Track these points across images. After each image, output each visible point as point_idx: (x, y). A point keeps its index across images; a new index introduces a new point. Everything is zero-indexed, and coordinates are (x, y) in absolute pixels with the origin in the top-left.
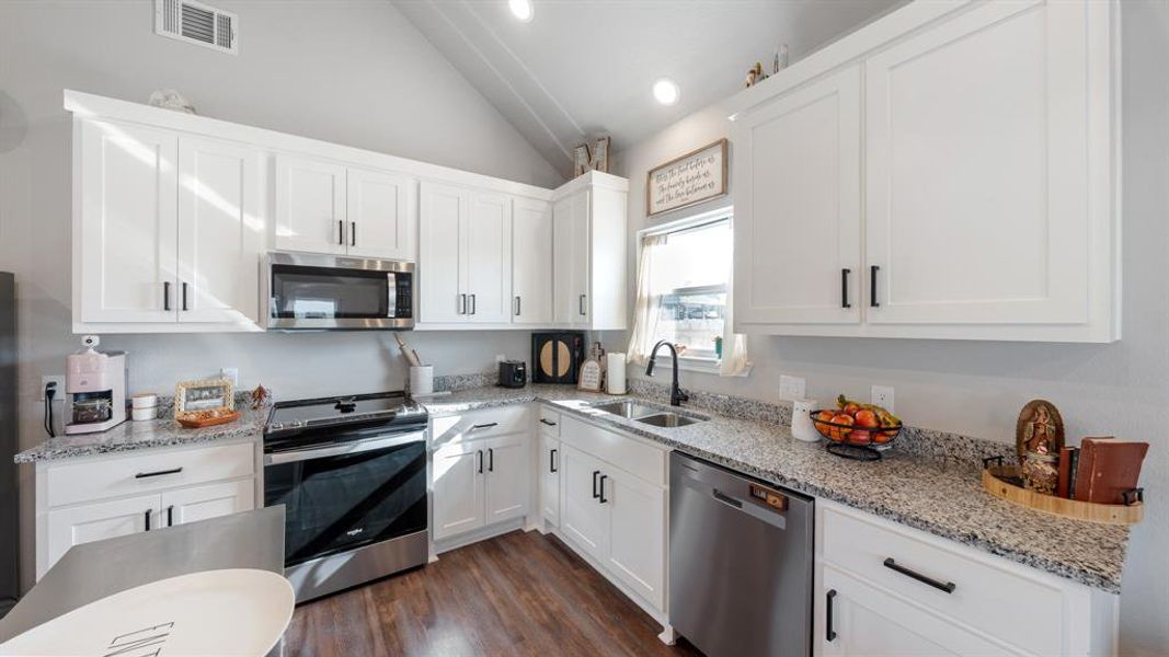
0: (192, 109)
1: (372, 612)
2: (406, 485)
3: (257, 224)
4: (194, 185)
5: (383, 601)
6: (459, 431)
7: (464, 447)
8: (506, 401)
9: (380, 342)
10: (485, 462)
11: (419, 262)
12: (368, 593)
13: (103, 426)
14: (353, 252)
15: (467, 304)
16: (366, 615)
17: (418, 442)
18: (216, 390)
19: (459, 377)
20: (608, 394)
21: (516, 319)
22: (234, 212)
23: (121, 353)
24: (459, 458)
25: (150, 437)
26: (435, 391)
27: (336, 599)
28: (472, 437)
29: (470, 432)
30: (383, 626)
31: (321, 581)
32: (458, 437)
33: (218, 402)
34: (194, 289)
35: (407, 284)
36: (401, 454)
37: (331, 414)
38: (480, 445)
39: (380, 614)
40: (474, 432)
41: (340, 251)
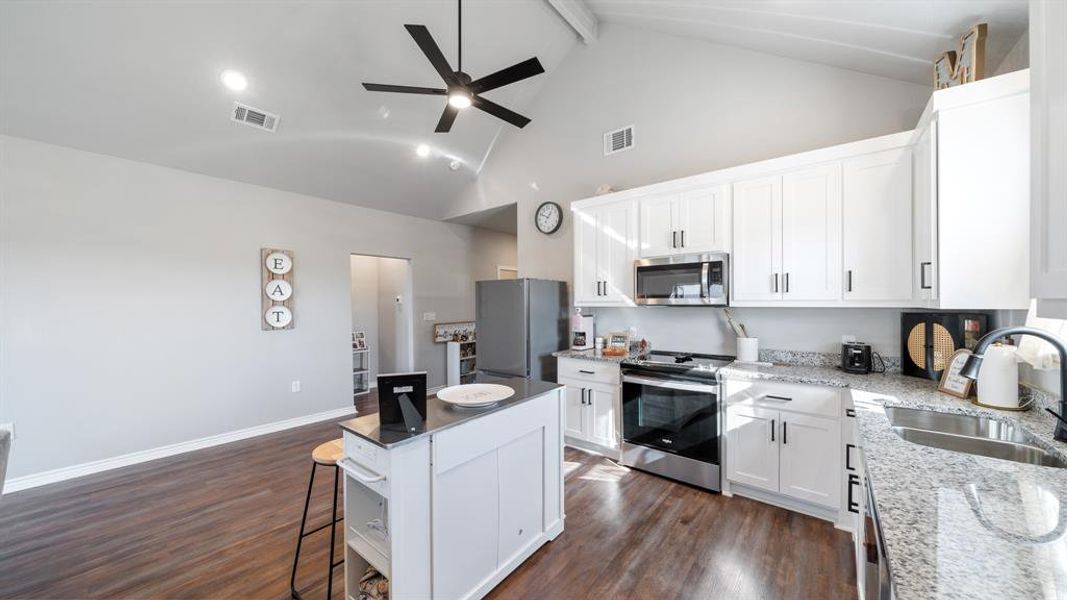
0: (613, 190)
1: (665, 495)
2: (701, 423)
3: (633, 245)
4: (609, 231)
5: (674, 494)
6: (751, 396)
7: (756, 412)
8: (804, 379)
9: (717, 315)
10: (779, 433)
11: (733, 252)
12: (673, 485)
13: (581, 348)
14: (683, 251)
15: (781, 283)
16: (661, 493)
17: (710, 394)
18: (621, 338)
19: (791, 353)
20: (975, 402)
21: (849, 296)
22: (622, 240)
23: (591, 316)
24: (751, 420)
25: (599, 357)
26: (760, 360)
27: (656, 479)
28: (764, 405)
29: (762, 399)
30: (662, 504)
31: (648, 462)
32: (750, 401)
33: (623, 344)
34: (609, 285)
35: (718, 270)
36: (698, 400)
37: (670, 361)
38: (774, 415)
39: (667, 498)
40: (766, 401)
41: (675, 252)
